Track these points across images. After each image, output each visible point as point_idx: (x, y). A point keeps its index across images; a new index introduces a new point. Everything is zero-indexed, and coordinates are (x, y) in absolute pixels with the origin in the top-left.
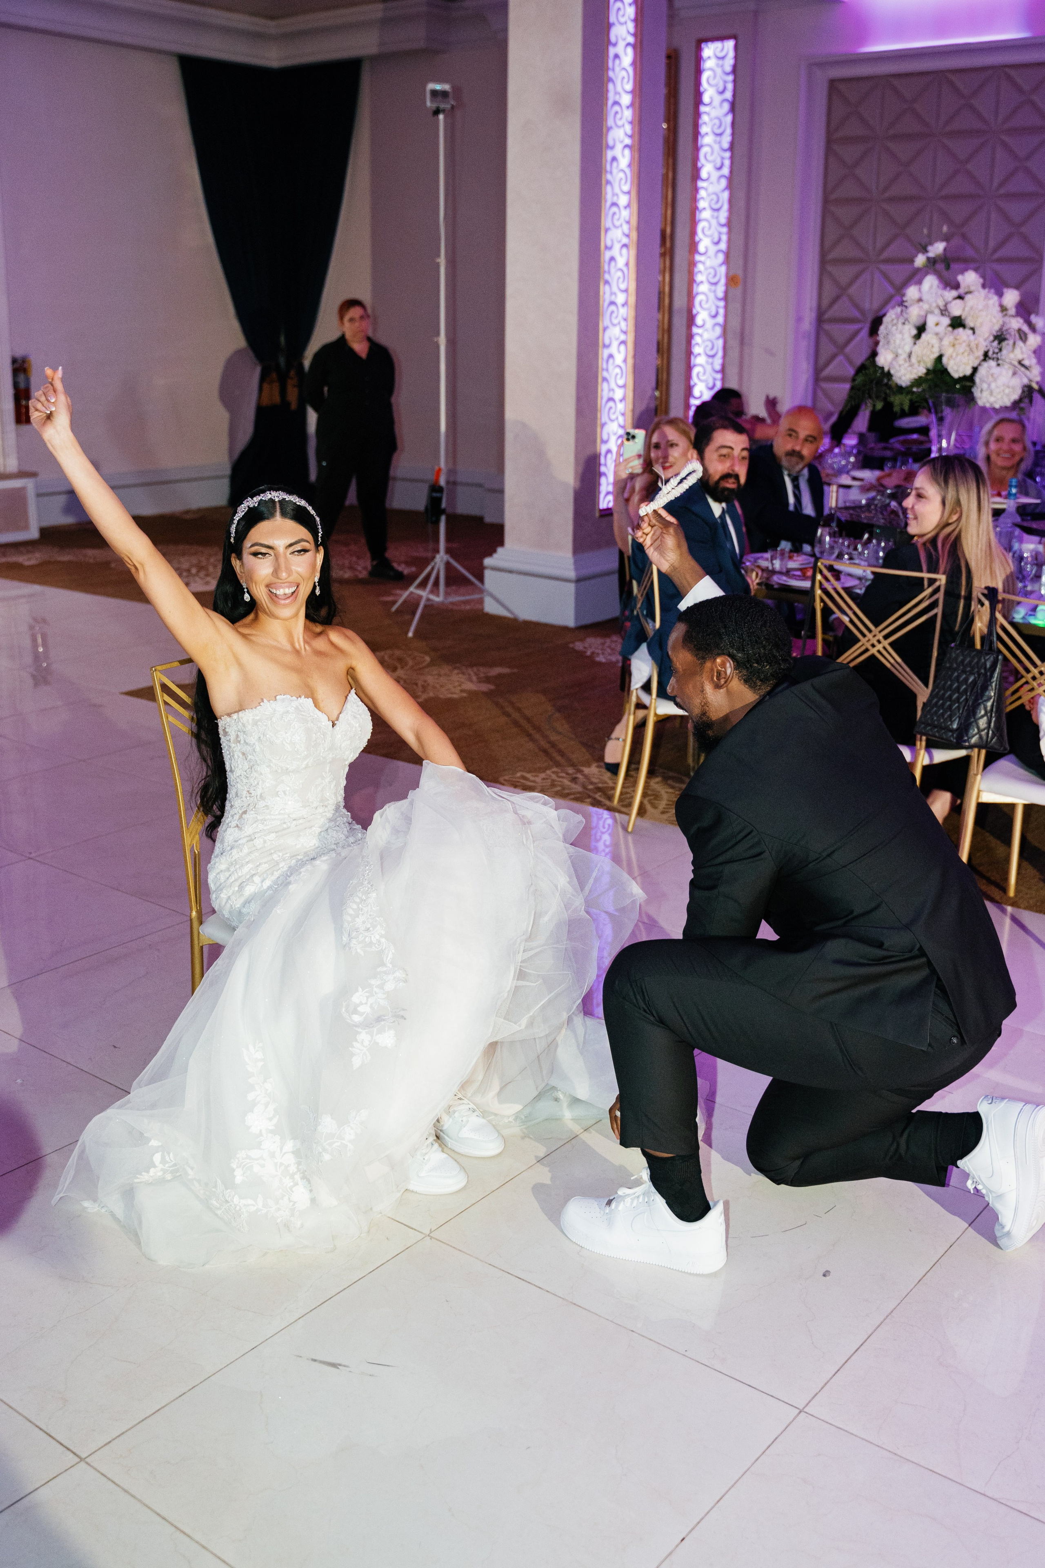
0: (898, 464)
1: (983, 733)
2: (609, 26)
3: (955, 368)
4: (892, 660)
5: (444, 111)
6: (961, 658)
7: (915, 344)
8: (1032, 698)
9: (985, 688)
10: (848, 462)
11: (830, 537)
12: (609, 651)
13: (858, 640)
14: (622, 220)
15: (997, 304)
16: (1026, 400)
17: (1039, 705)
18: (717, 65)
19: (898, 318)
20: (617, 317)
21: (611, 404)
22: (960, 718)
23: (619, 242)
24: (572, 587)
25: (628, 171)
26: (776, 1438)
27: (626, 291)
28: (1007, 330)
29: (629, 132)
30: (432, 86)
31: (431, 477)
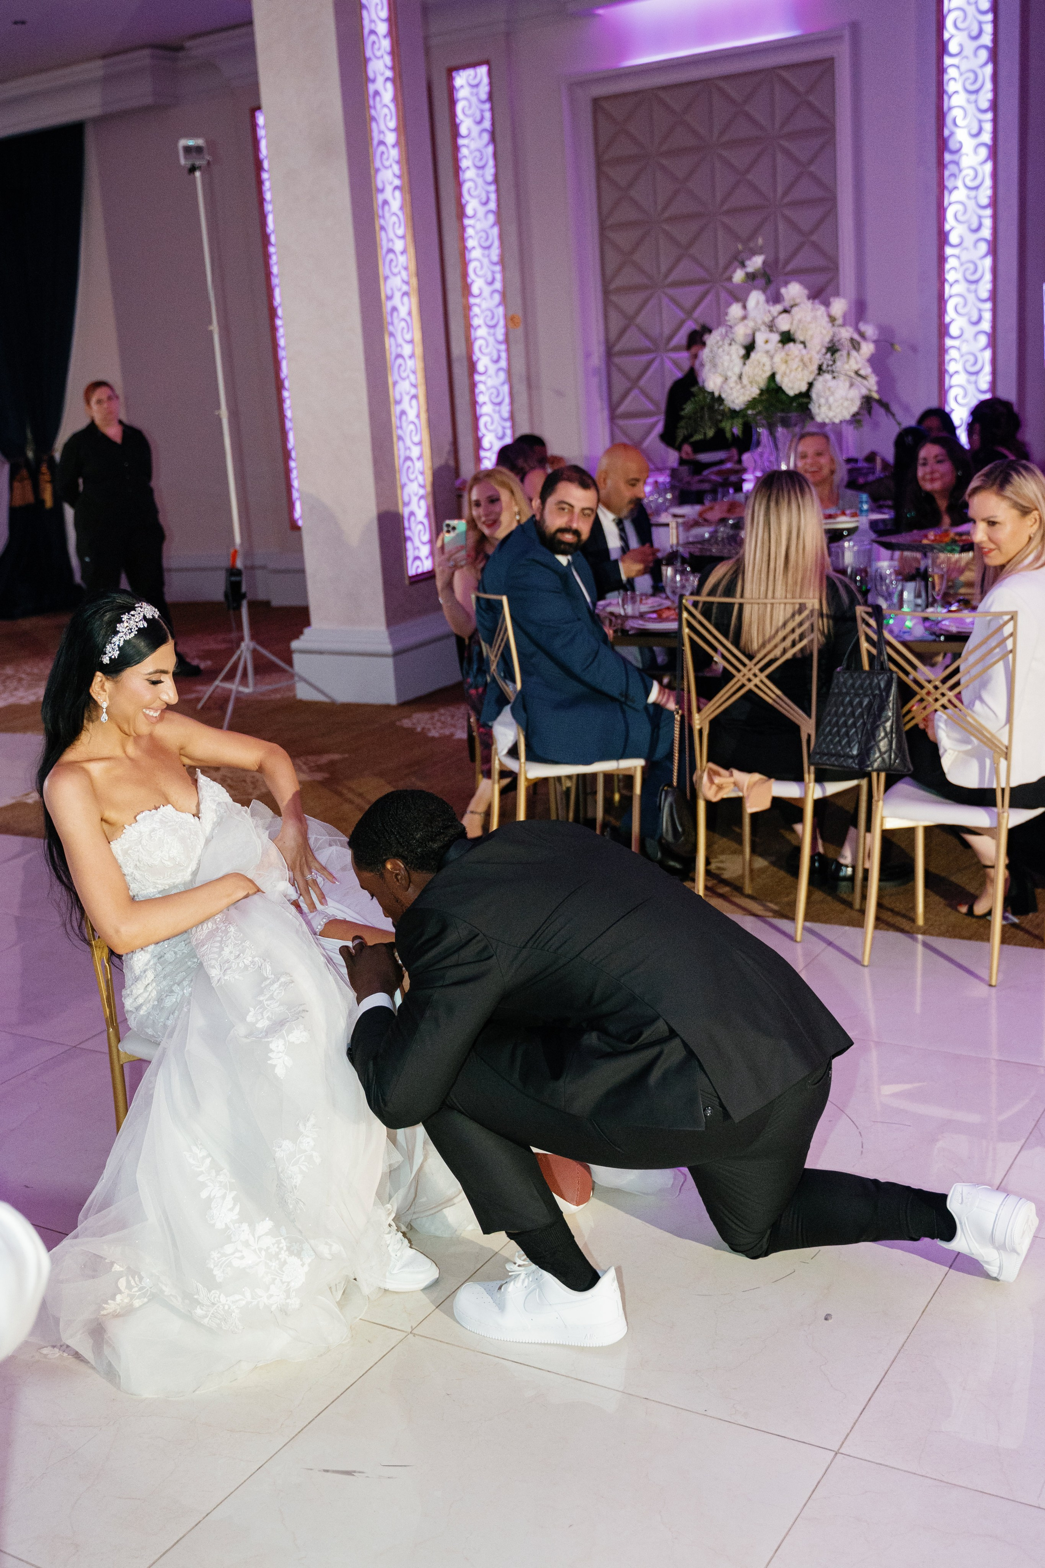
0: (719, 496)
1: (886, 756)
2: (366, 61)
3: (790, 385)
4: (772, 694)
5: (199, 168)
6: (850, 681)
7: (744, 364)
8: (927, 716)
9: (882, 708)
10: (666, 499)
11: (681, 576)
12: (439, 724)
13: (733, 676)
14: (400, 267)
15: (825, 314)
16: (865, 412)
17: (935, 722)
18: (472, 94)
19: (723, 339)
20: (405, 371)
21: (409, 463)
22: (859, 743)
23: (399, 290)
24: (389, 662)
25: (400, 214)
26: (819, 1482)
27: (411, 342)
28: (839, 341)
29: (397, 172)
30: (184, 142)
31: (226, 563)
